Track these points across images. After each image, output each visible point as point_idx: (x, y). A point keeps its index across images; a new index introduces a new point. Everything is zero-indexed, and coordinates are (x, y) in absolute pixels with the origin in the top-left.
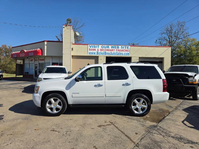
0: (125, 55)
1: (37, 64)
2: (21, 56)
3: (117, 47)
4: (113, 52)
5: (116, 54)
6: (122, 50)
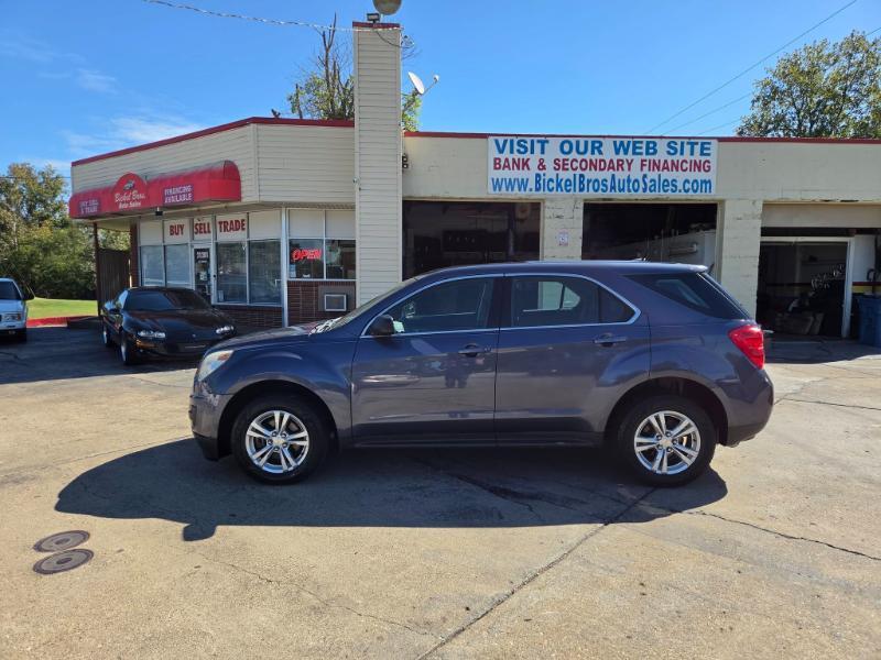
0: (691, 192)
1: (207, 250)
2: (121, 206)
3: (648, 148)
4: (621, 175)
5: (642, 185)
6: (673, 162)
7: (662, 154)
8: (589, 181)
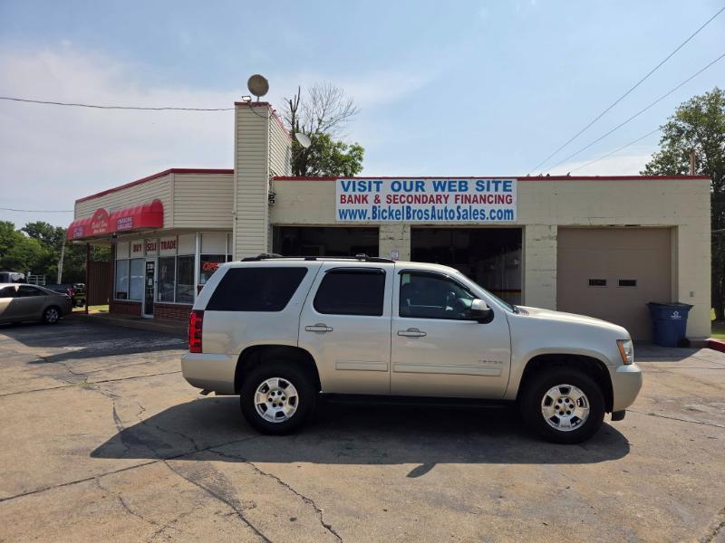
1: (153, 263)
4: (439, 207)
5: (457, 214)
6: (481, 197)
7: (472, 190)
8: (414, 211)
